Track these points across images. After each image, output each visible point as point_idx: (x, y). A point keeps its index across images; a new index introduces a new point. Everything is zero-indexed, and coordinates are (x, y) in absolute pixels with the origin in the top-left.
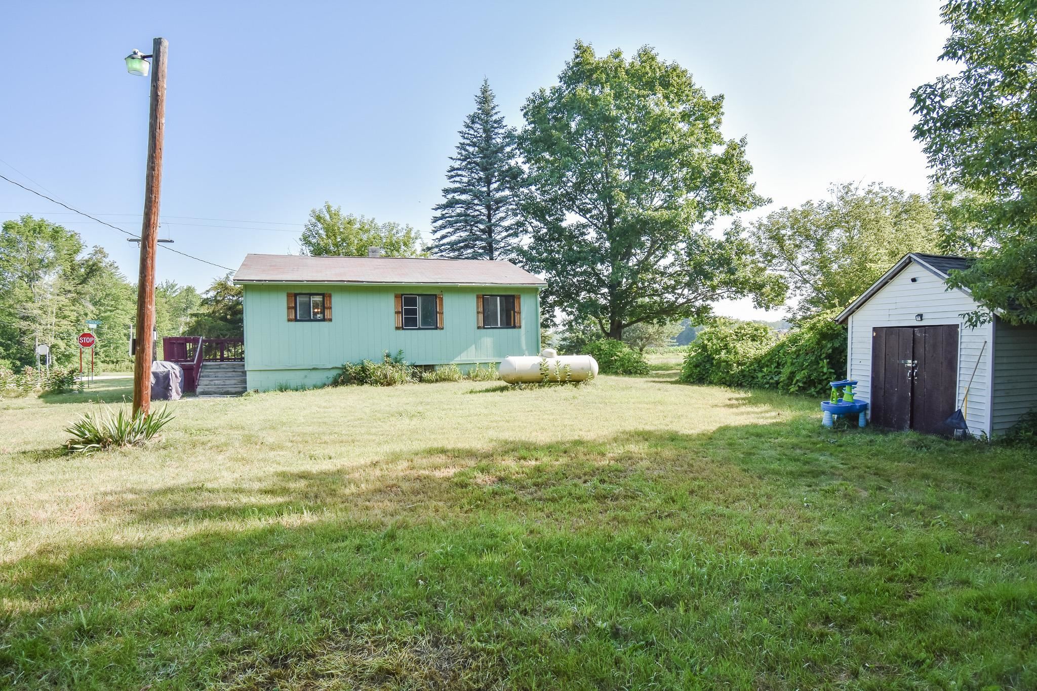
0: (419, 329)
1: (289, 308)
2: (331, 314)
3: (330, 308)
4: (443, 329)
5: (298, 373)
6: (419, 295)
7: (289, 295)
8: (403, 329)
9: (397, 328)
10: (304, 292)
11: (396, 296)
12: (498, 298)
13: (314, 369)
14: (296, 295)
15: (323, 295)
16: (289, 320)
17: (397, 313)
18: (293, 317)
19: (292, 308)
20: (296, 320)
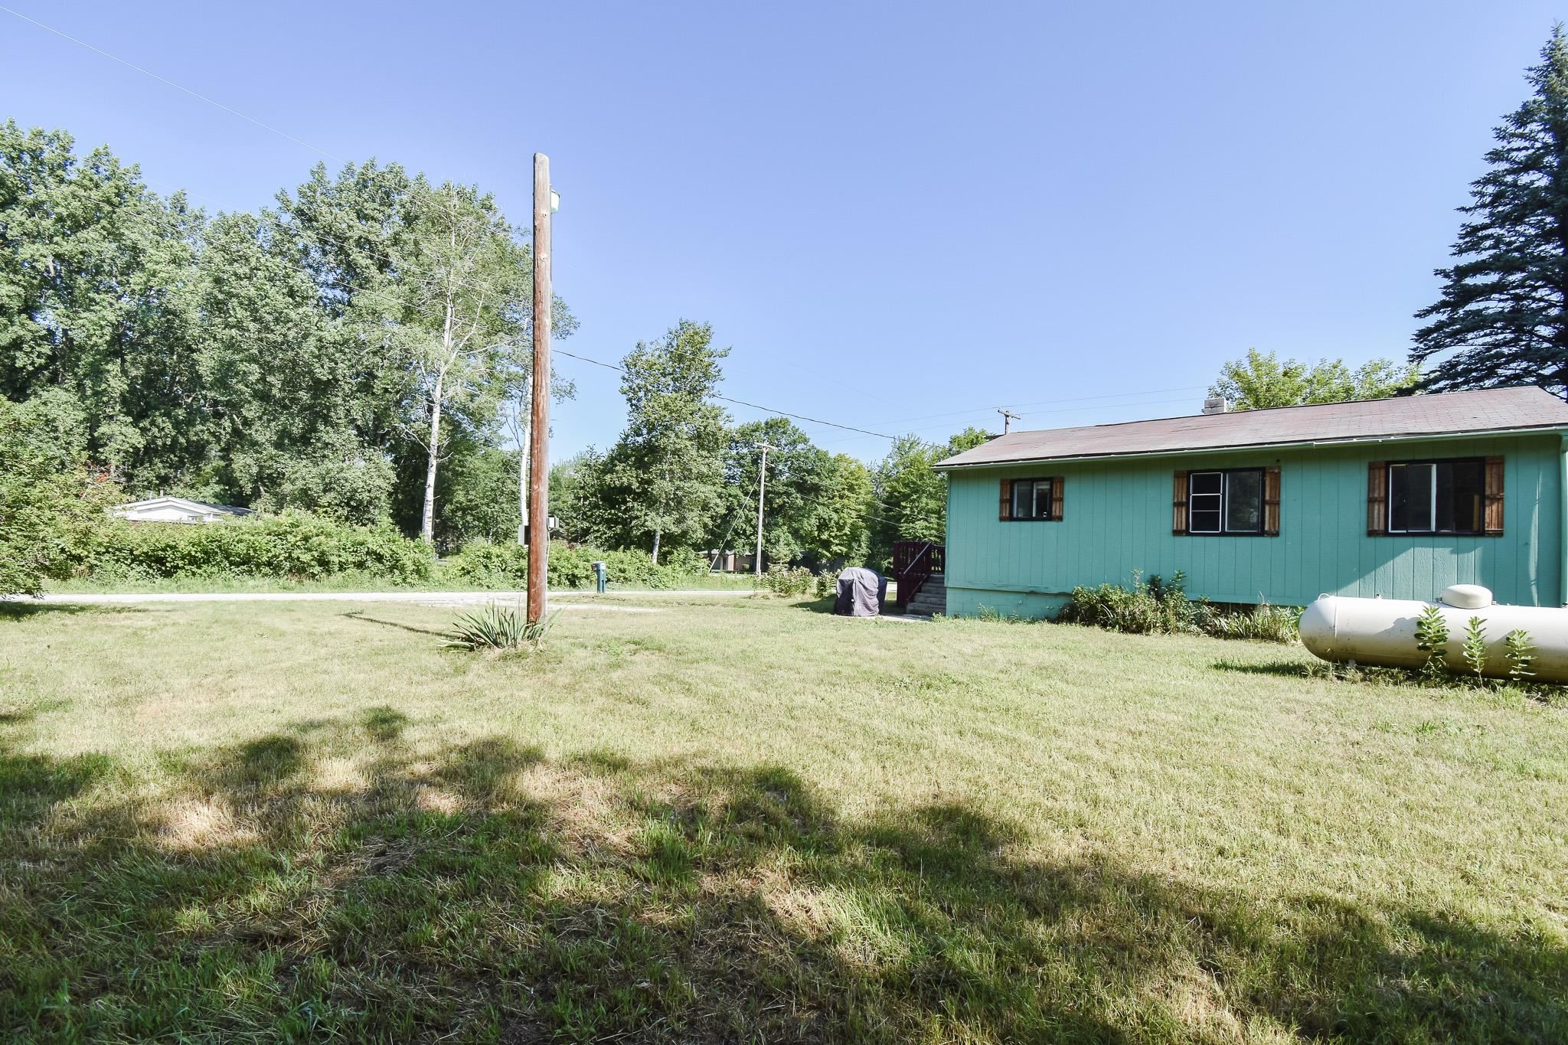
0: (1223, 534)
1: (1002, 501)
2: (1062, 509)
3: (1061, 500)
4: (1277, 534)
5: (1011, 597)
6: (1225, 471)
7: (1003, 483)
8: (1189, 534)
9: (1177, 533)
10: (1023, 477)
11: (1177, 476)
12: (1434, 467)
13: (1032, 593)
14: (1012, 482)
15: (1051, 480)
16: (1002, 519)
17: (1178, 505)
18: (1006, 514)
19: (1006, 502)
20: (1011, 518)
